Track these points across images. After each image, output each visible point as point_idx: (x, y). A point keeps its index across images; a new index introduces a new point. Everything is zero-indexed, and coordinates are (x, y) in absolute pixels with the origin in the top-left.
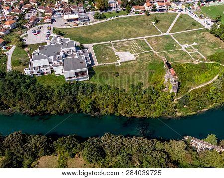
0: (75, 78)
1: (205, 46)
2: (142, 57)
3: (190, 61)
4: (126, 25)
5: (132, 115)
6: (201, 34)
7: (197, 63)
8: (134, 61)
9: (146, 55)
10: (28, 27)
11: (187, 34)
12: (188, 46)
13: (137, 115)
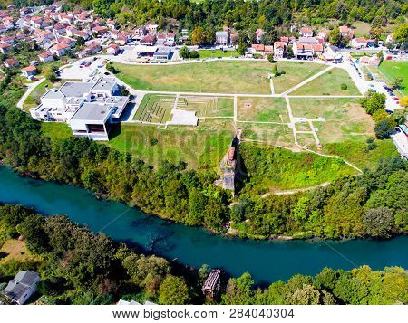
0: (87, 134)
1: (337, 126)
2: (208, 123)
3: (287, 144)
4: (221, 72)
5: (154, 212)
6: (345, 105)
7: (298, 151)
8: (192, 126)
9: (216, 122)
10: (80, 56)
11: (318, 101)
12: (304, 119)
13: (160, 214)
